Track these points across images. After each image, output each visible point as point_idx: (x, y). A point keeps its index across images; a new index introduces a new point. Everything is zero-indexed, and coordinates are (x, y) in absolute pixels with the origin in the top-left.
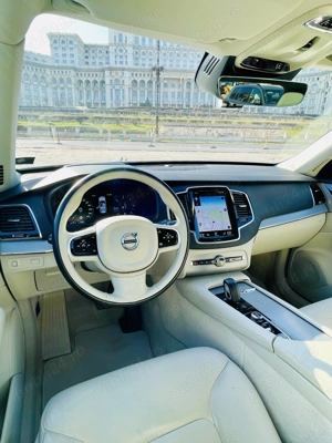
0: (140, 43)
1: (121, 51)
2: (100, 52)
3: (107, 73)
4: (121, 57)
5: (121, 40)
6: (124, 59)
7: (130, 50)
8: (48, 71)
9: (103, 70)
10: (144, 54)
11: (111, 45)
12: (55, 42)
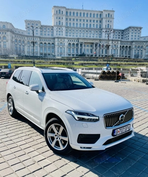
0: (69, 25)
1: (60, 29)
2: (49, 29)
3: (56, 40)
4: (60, 32)
5: (59, 24)
6: (61, 33)
7: (64, 29)
8: (26, 38)
9: (54, 38)
10: (70, 30)
11: (55, 26)
12: (29, 24)
